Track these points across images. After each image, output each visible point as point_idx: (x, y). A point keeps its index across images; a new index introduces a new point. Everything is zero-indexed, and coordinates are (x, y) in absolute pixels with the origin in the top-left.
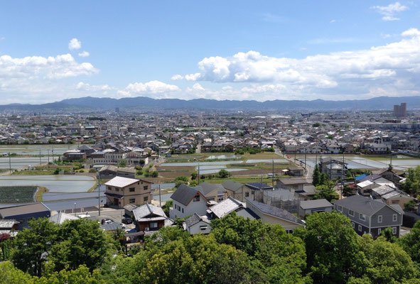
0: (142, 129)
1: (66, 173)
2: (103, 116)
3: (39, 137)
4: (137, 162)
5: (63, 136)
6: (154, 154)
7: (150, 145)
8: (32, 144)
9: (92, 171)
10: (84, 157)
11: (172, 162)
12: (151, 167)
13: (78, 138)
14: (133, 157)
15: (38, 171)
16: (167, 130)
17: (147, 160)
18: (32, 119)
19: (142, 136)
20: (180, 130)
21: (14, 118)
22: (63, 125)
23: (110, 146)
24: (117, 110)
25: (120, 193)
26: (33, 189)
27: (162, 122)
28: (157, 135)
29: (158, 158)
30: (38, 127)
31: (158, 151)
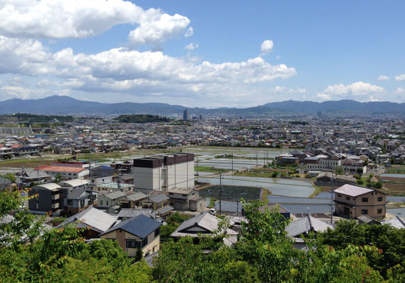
0: (349, 135)
1: (283, 177)
2: (304, 120)
3: (250, 140)
4: (354, 170)
5: (271, 140)
6: (370, 162)
7: (365, 153)
8: (243, 147)
9: (308, 177)
10: (297, 162)
11: (394, 173)
12: (371, 176)
13: (286, 142)
14: (349, 165)
15: (255, 172)
16: (378, 137)
17: (365, 169)
18: (239, 122)
19: (353, 142)
20: (394, 137)
21: (222, 121)
22: (269, 129)
23: (321, 151)
24: (319, 114)
25: (351, 202)
26: (258, 190)
27: (371, 128)
28: (368, 142)
29: (376, 167)
30: (246, 130)
31: (374, 160)
